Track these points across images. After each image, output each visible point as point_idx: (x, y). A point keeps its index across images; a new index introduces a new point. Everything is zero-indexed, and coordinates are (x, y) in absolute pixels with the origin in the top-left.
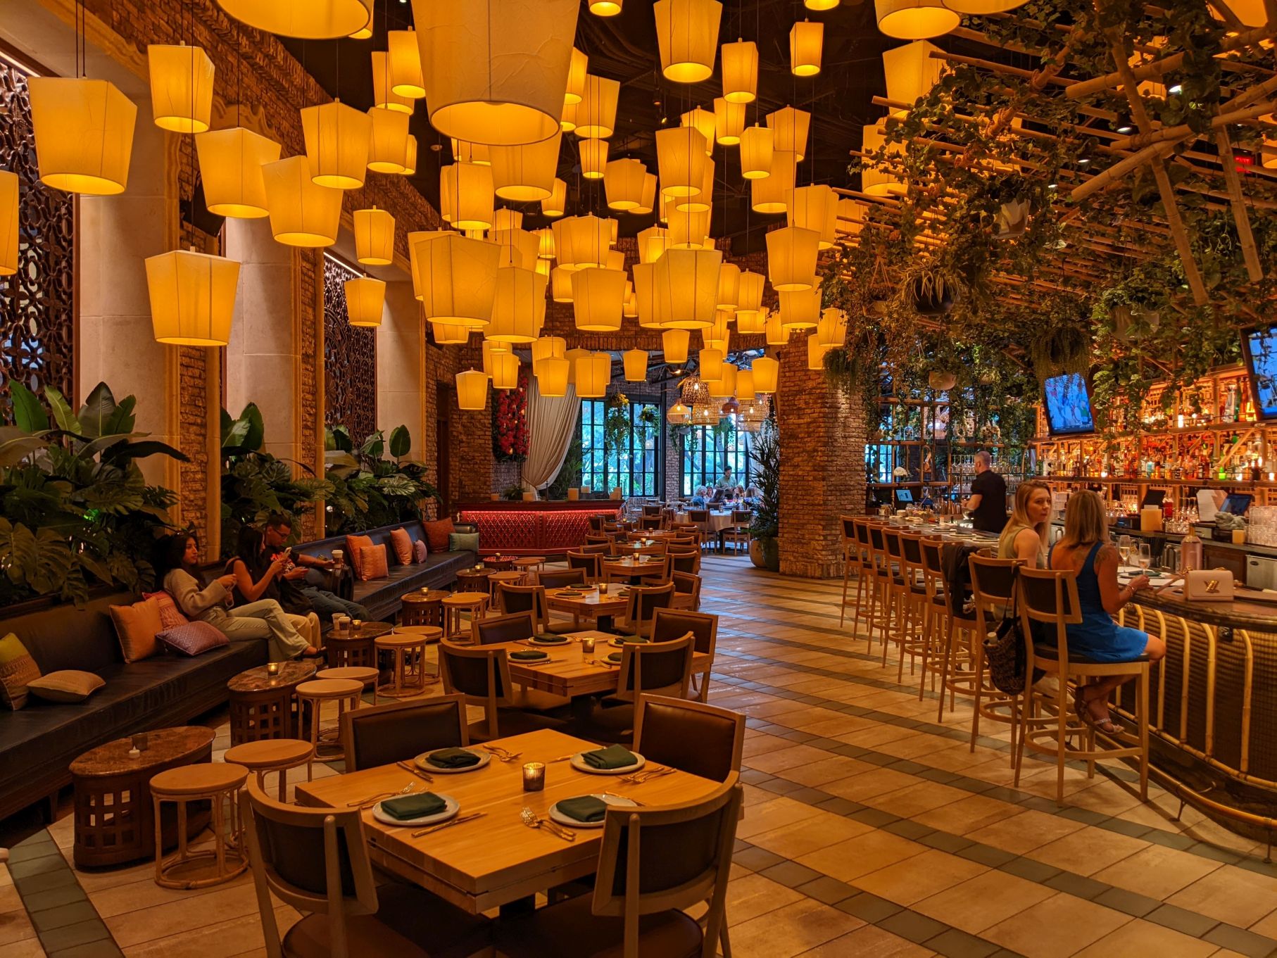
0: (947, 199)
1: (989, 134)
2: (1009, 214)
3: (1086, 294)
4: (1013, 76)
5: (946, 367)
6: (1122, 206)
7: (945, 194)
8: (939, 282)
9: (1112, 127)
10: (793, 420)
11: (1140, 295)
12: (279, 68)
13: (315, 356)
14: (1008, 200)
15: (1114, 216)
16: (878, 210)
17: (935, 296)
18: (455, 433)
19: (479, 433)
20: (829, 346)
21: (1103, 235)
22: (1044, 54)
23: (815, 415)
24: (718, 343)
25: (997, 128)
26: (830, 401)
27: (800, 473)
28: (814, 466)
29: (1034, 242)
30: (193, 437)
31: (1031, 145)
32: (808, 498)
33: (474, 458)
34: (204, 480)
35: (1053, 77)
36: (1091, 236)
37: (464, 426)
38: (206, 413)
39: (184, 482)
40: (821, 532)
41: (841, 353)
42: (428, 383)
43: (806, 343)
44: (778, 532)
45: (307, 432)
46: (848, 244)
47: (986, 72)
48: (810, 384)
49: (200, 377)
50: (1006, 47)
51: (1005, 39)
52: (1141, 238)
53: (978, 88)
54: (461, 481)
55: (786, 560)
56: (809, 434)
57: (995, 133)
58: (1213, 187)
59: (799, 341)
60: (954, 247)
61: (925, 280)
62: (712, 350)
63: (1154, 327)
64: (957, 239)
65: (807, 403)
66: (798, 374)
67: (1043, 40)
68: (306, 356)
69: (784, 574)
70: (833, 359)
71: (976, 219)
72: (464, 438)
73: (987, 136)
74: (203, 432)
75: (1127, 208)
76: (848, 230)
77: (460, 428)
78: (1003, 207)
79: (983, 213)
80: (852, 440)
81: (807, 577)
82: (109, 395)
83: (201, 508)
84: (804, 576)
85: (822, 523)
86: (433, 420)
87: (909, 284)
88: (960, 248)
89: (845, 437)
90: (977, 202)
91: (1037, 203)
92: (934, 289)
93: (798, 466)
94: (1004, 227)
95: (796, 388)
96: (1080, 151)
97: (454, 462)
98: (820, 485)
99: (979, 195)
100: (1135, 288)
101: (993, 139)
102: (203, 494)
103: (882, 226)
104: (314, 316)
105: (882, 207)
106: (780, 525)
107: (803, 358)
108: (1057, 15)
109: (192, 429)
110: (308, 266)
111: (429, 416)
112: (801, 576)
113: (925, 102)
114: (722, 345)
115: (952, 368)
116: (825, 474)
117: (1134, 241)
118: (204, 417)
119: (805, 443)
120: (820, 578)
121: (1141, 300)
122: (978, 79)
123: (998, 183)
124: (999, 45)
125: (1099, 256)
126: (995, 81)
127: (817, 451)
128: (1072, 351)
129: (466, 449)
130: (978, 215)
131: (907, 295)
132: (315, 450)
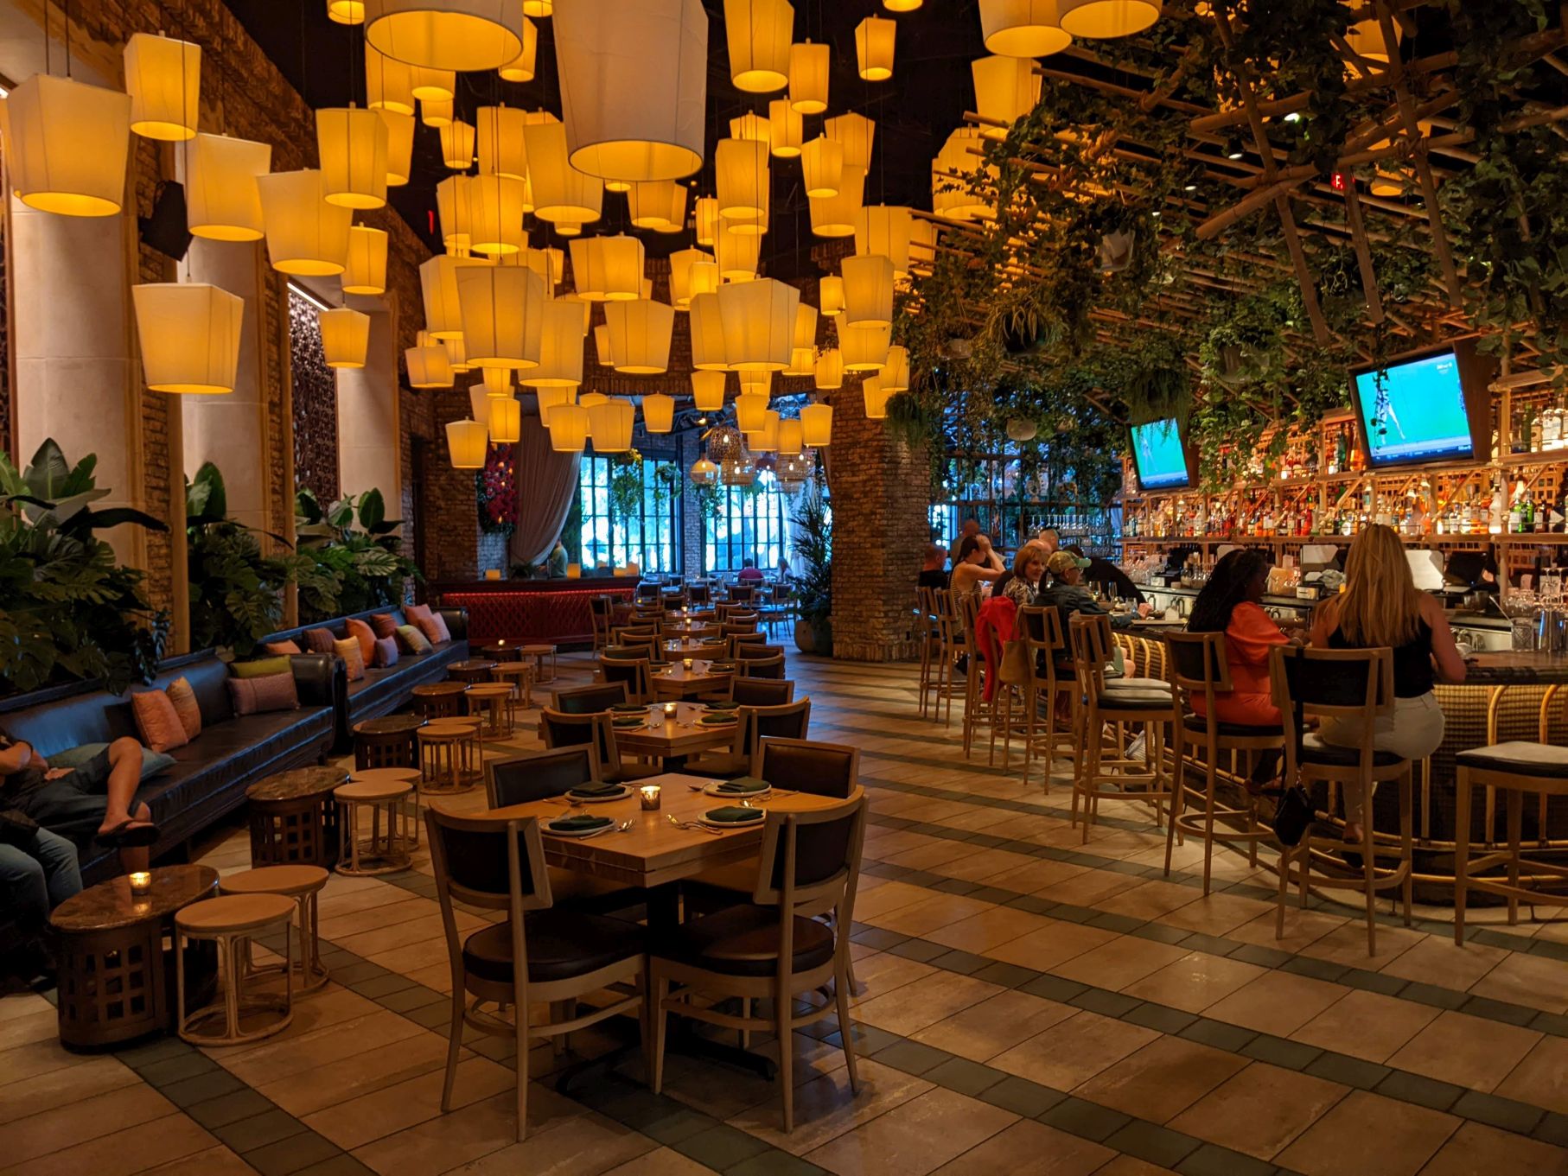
0: (1038, 225)
1: (1090, 156)
2: (1111, 245)
3: (1181, 331)
4: (1121, 97)
5: (1026, 414)
6: (1228, 237)
7: (1035, 219)
8: (1032, 319)
9: (1225, 154)
10: (846, 478)
11: (1250, 334)
12: (238, 53)
13: (281, 404)
14: (1111, 230)
15: (1219, 246)
16: (958, 235)
17: (1027, 334)
18: (431, 499)
19: (461, 497)
20: (891, 391)
21: (1205, 267)
22: (1157, 75)
23: (872, 472)
24: (757, 387)
25: (1100, 150)
26: (888, 454)
27: (856, 540)
28: (872, 531)
29: (1140, 275)
30: (156, 504)
31: (1134, 170)
32: (865, 568)
33: (455, 528)
34: (169, 556)
35: (1164, 99)
36: (1192, 268)
37: (442, 489)
38: (168, 475)
39: (150, 558)
40: (882, 608)
41: (906, 399)
42: (401, 436)
43: (860, 387)
44: (830, 610)
45: (276, 497)
46: (918, 272)
47: (1093, 92)
48: (866, 435)
49: (161, 431)
50: (1118, 67)
51: (1116, 60)
52: (1245, 270)
53: (1083, 109)
54: (440, 557)
55: (841, 642)
56: (866, 494)
57: (1097, 155)
58: (1324, 218)
59: (853, 384)
60: (1053, 283)
61: (1015, 315)
62: (752, 395)
63: (1264, 369)
64: (1057, 273)
65: (862, 458)
66: (851, 423)
67: (1157, 61)
68: (272, 404)
69: (838, 658)
70: (897, 405)
71: (1077, 250)
72: (442, 504)
73: (1087, 158)
74: (166, 497)
75: (1232, 239)
76: (919, 257)
77: (437, 492)
78: (1105, 238)
79: (1085, 245)
80: (915, 500)
81: (865, 661)
82: (58, 455)
83: (167, 590)
84: (862, 660)
85: (882, 597)
86: (407, 482)
87: (997, 321)
88: (1059, 283)
89: (906, 497)
90: (1077, 233)
91: (1142, 233)
92: (1026, 324)
93: (853, 531)
94: (1105, 260)
95: (849, 440)
96: (1188, 178)
97: (431, 533)
98: (880, 554)
99: (1080, 225)
100: (1244, 327)
101: (1094, 162)
102: (168, 573)
103: (961, 253)
104: (279, 355)
105: (962, 232)
106: (833, 601)
107: (857, 405)
108: (1173, 37)
109: (156, 493)
110: (271, 294)
111: (404, 476)
112: (859, 660)
113: (1026, 122)
114: (764, 389)
115: (1032, 416)
116: (885, 540)
117: (1237, 274)
118: (166, 480)
119: (861, 504)
120: (880, 662)
121: (1250, 340)
122: (1084, 100)
123: (1099, 211)
124: (1110, 65)
125: (1198, 289)
126: (1102, 102)
127: (875, 514)
128: (1170, 394)
129: (445, 518)
130: (1079, 246)
131: (995, 333)
132: (284, 519)
